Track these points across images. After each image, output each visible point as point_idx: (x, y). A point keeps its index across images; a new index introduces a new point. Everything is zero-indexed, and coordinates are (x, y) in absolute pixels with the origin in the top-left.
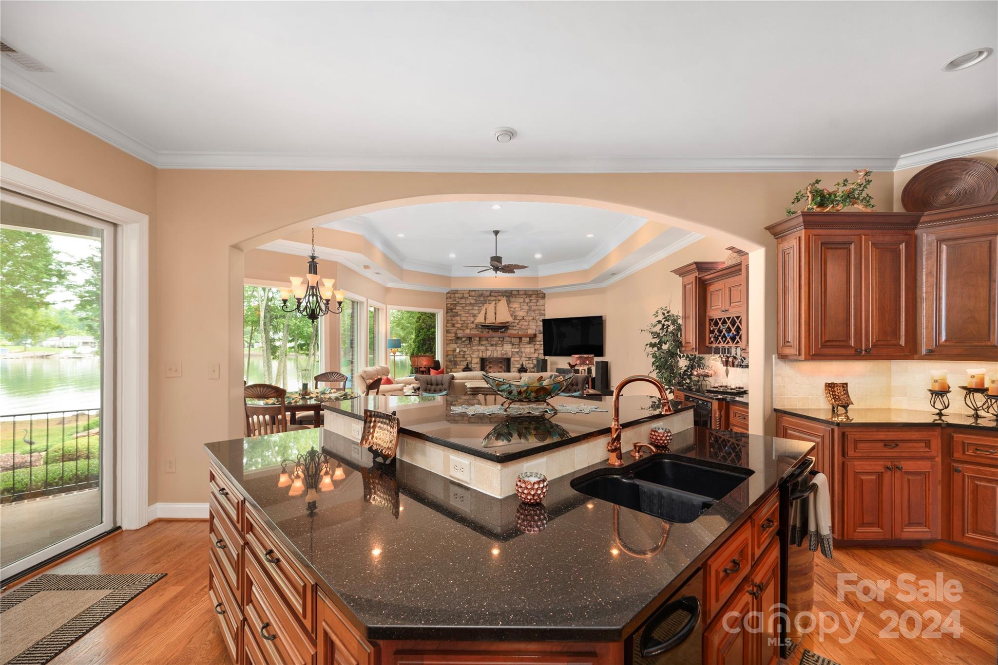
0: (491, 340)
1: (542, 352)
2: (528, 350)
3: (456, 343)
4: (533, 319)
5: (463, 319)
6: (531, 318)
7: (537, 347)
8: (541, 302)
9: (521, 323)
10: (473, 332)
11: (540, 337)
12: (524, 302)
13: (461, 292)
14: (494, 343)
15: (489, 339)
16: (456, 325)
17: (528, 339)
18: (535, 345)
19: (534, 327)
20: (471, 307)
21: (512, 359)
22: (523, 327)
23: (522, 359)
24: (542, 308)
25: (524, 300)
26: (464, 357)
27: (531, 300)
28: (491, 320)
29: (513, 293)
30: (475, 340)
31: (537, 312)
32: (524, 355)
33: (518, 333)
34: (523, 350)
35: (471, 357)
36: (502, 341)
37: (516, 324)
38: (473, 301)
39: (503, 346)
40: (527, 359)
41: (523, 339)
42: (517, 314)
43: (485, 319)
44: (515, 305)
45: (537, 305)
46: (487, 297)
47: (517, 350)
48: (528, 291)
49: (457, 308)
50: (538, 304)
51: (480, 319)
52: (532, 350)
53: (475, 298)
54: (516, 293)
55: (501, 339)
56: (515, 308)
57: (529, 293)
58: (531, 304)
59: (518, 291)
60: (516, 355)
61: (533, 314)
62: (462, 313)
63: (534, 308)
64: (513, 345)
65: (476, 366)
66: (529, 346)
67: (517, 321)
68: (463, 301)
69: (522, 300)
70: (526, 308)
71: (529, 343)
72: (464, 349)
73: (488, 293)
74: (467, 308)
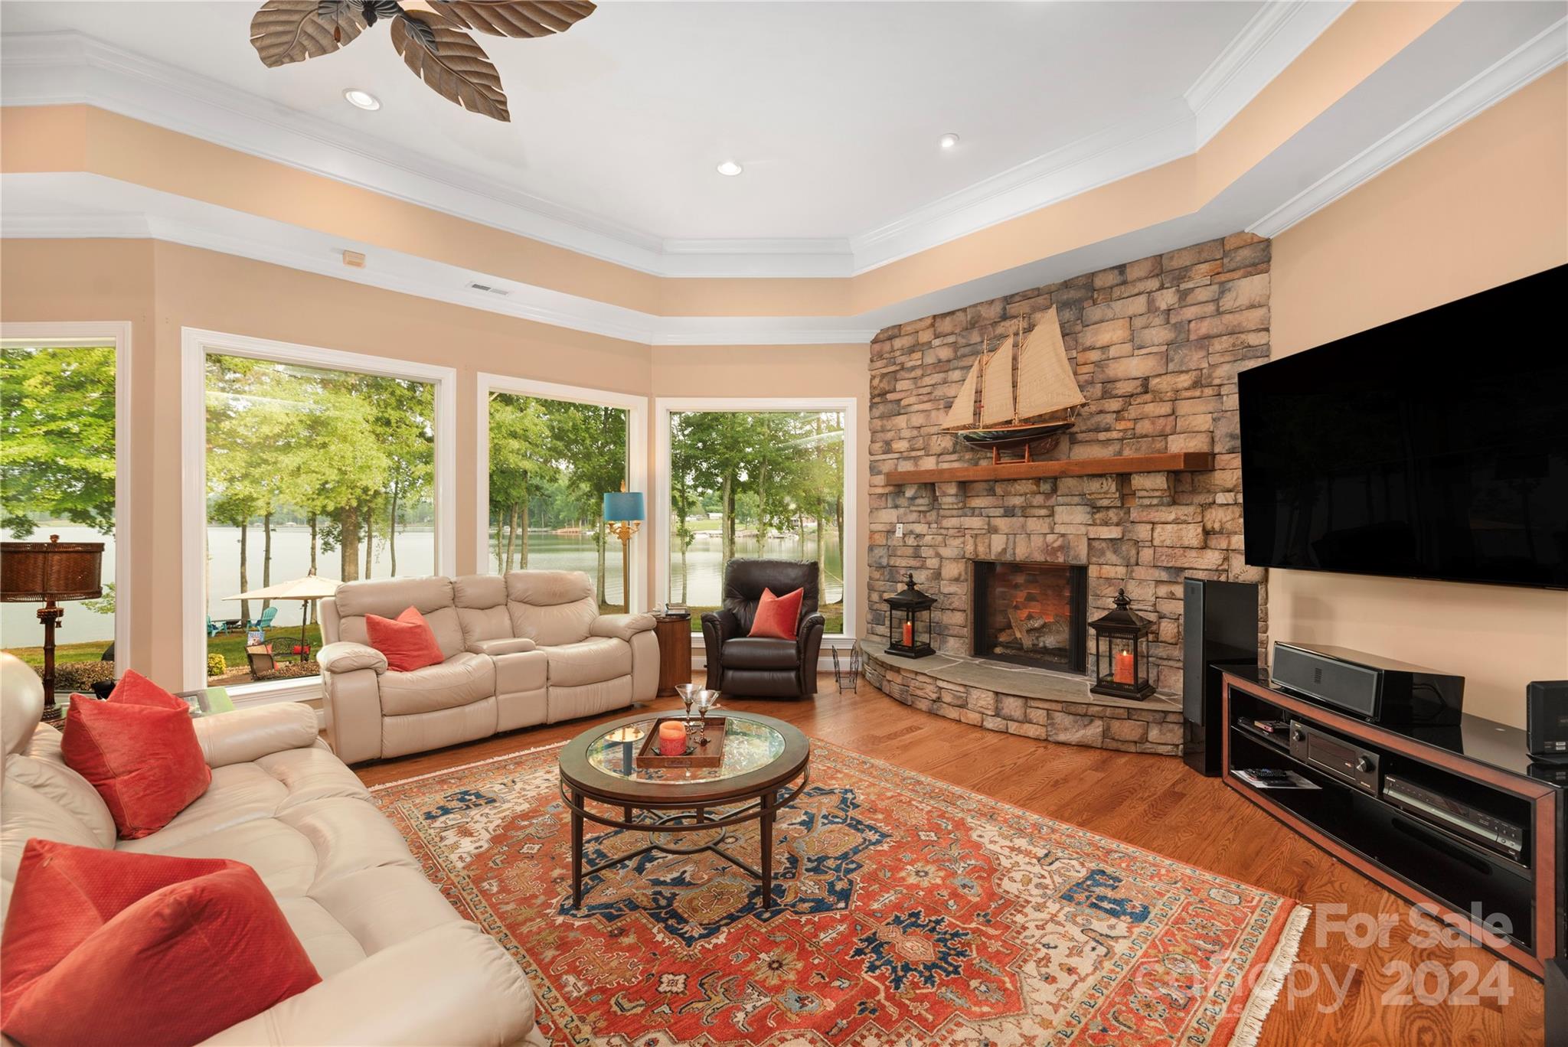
0: (1007, 494)
1: (1239, 541)
2: (1165, 535)
3: (896, 507)
4: (1196, 384)
5: (917, 420)
6: (1184, 380)
7: (1217, 517)
8: (1248, 288)
9: (1133, 412)
10: (945, 466)
11: (1230, 472)
12: (1152, 308)
13: (909, 329)
14: (1017, 501)
15: (999, 490)
16: (896, 446)
17: (1159, 482)
18: (1205, 507)
19: (1203, 422)
20: (937, 378)
21: (1093, 571)
22: (1144, 427)
23: (1140, 572)
24: (1253, 317)
25: (1151, 302)
26: (917, 556)
27: (1183, 295)
28: (998, 411)
29: (1098, 282)
30: (945, 495)
31: (1218, 345)
32: (1147, 554)
33: (1120, 453)
34: (1143, 532)
35: (938, 555)
36: (1048, 496)
37: (1109, 419)
38: (945, 353)
39: (1052, 515)
40: (1164, 576)
41: (1137, 481)
42: (1116, 370)
43: (977, 413)
44: (1109, 334)
45: (1219, 313)
46: (995, 324)
47: (1114, 533)
48: (1172, 255)
49: (900, 386)
50: (1227, 303)
51: (961, 414)
52: (1192, 535)
53: (951, 339)
54: (1112, 279)
55: (1046, 487)
56: (1105, 348)
57: (1176, 263)
58: (1190, 313)
59: (1121, 269)
60: (1110, 556)
61: (1195, 359)
62: (912, 400)
63: (1204, 328)
64: (1095, 509)
65: (953, 588)
66: (1172, 514)
67: (1114, 405)
68: (915, 360)
69: (1139, 304)
70: (1158, 335)
71: (1174, 499)
72: (920, 528)
73: (997, 309)
74: (927, 381)
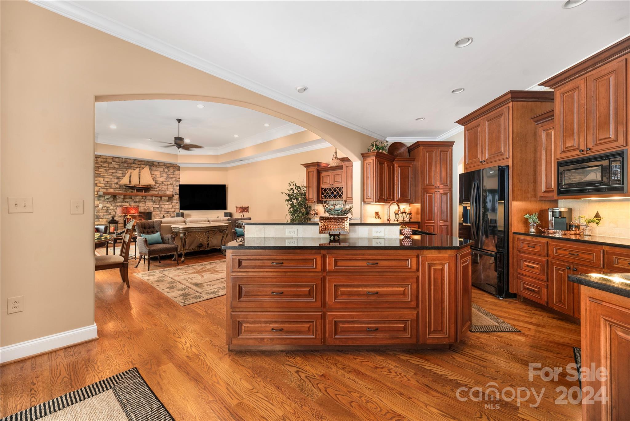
0: (135, 199)
1: (178, 207)
2: (166, 206)
3: (99, 200)
4: (171, 184)
5: (106, 180)
6: (169, 183)
7: (173, 204)
8: (177, 172)
9: (161, 186)
10: (117, 192)
11: (177, 197)
12: (164, 171)
13: (104, 157)
14: (138, 200)
15: (133, 197)
16: (99, 185)
17: (167, 198)
18: (172, 202)
19: (172, 190)
20: (115, 171)
21: (153, 213)
22: (163, 189)
23: (162, 212)
24: (178, 177)
25: (164, 170)
26: (107, 211)
27: (169, 170)
28: (135, 182)
29: (155, 163)
30: (120, 198)
31: (174, 179)
32: (163, 210)
33: (158, 193)
34: (163, 206)
35: (114, 211)
36: (144, 199)
37: (157, 187)
38: (116, 166)
39: (145, 203)
40: (166, 213)
41: (163, 198)
42: (158, 179)
43: (130, 182)
44: (157, 173)
45: (173, 174)
46: (131, 164)
47: (158, 206)
48: (167, 163)
49: (100, 170)
50: (175, 173)
51: (125, 181)
52: (170, 206)
53: (119, 164)
54: (157, 164)
55: (144, 198)
56: (155, 175)
57: (167, 165)
58: (169, 173)
59: (159, 163)
60: (157, 210)
61: (170, 180)
62: (105, 175)
63: (172, 176)
64: (154, 202)
65: (120, 219)
66: (167, 203)
67: (158, 185)
68: (106, 165)
69: (162, 170)
70: (165, 175)
71: (168, 201)
72: (108, 205)
73: (132, 161)
74: (110, 171)
